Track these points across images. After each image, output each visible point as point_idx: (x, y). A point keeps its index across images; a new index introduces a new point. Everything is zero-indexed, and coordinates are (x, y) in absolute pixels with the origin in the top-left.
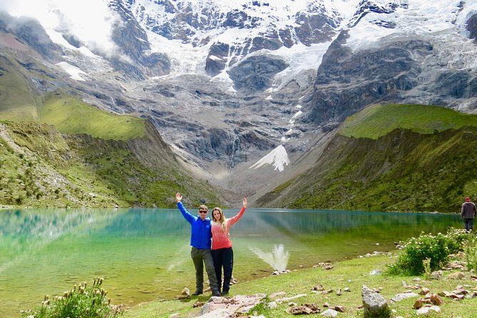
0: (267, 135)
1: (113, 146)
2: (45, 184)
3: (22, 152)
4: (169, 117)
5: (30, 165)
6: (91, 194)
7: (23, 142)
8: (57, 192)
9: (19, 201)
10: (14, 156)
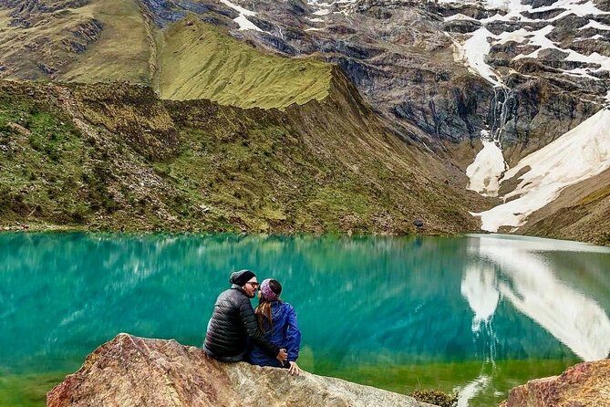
0: (576, 88)
1: (257, 120)
2: (125, 190)
3: (95, 136)
4: (377, 58)
5: (105, 157)
6: (203, 206)
7: (98, 117)
8: (142, 202)
9: (78, 219)
10: (79, 142)
